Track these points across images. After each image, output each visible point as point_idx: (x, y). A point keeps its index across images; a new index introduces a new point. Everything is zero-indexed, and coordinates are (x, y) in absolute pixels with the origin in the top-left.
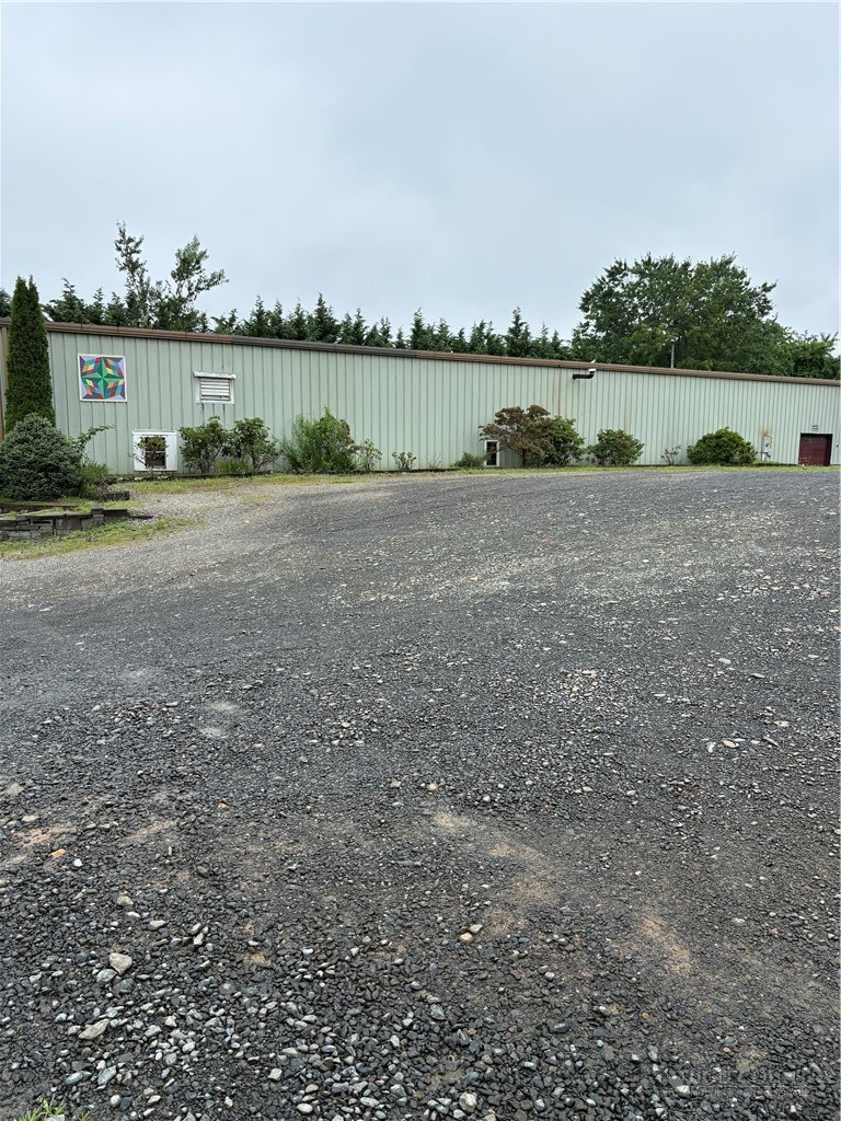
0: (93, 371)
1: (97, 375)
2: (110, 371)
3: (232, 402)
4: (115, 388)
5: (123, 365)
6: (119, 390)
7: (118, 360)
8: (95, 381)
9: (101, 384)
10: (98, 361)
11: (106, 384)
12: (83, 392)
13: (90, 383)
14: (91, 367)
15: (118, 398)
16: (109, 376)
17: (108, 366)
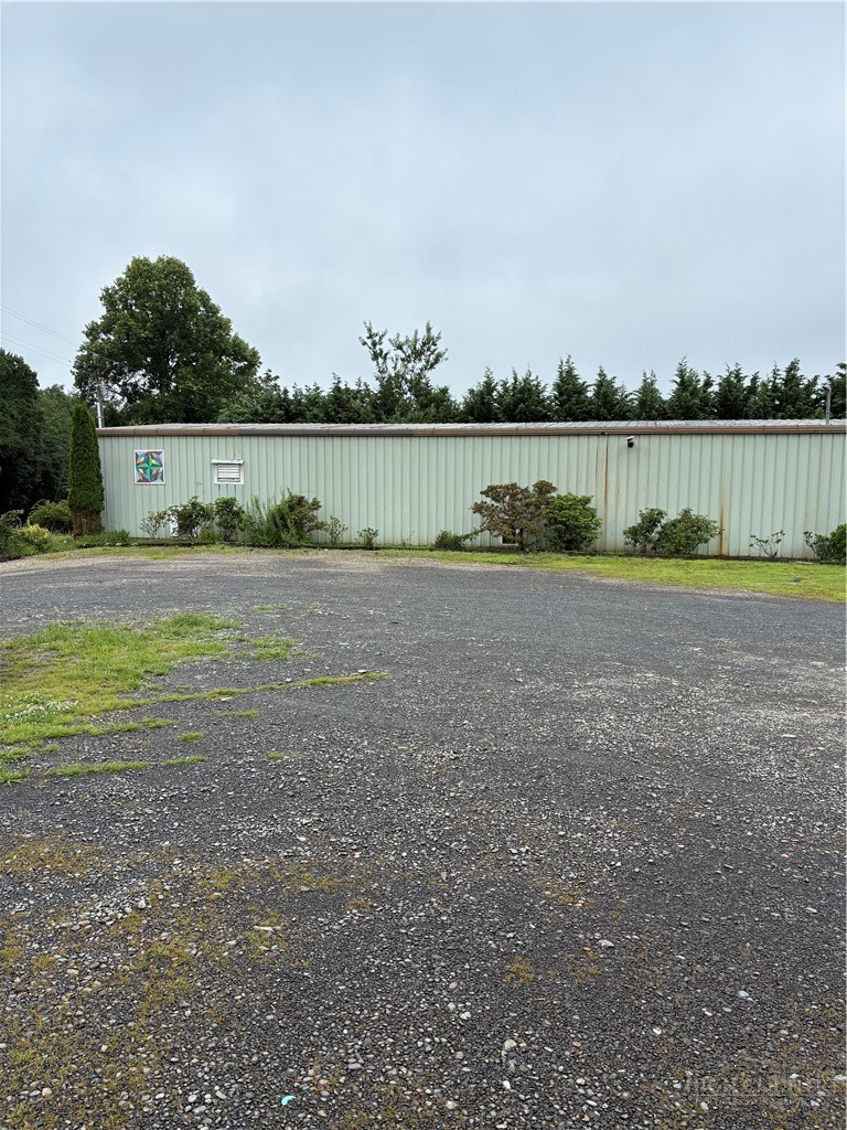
0: (143, 462)
1: (146, 465)
2: (154, 462)
3: (242, 482)
4: (157, 474)
5: (162, 457)
6: (159, 476)
7: (159, 453)
8: (145, 469)
9: (148, 471)
10: (147, 454)
11: (151, 471)
12: (137, 477)
13: (141, 471)
14: (142, 459)
15: (159, 482)
16: (153, 465)
17: (153, 458)
